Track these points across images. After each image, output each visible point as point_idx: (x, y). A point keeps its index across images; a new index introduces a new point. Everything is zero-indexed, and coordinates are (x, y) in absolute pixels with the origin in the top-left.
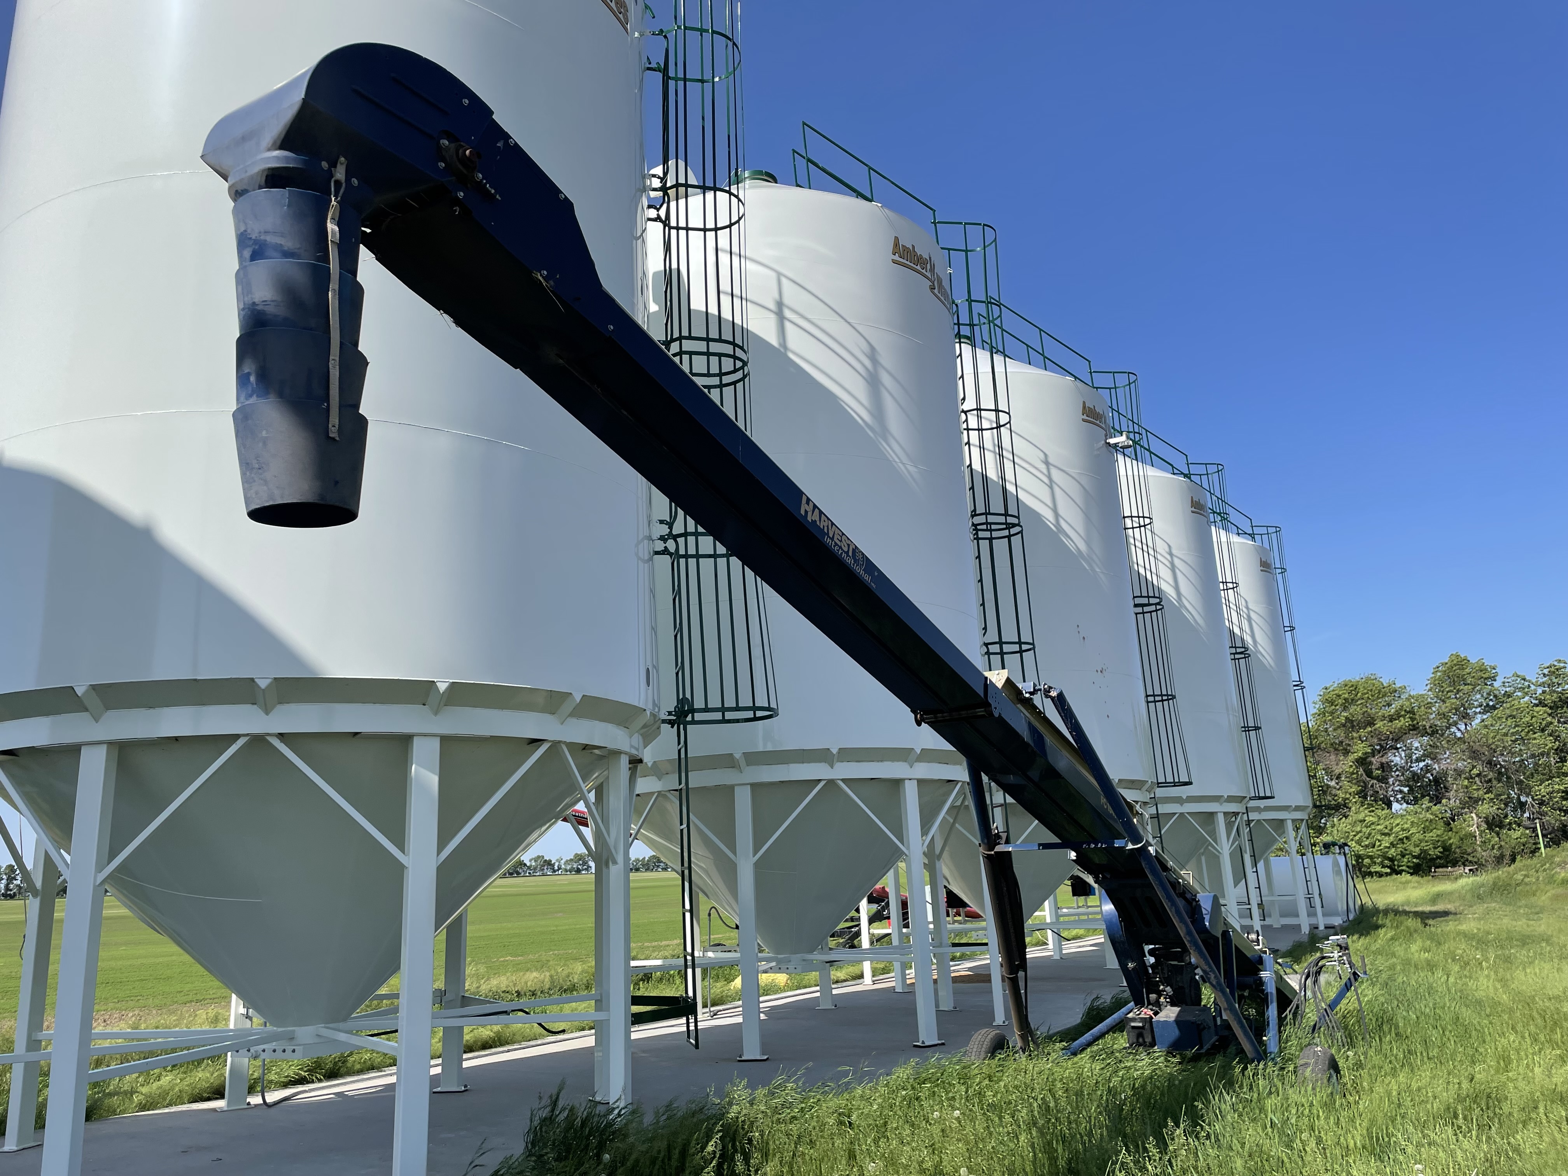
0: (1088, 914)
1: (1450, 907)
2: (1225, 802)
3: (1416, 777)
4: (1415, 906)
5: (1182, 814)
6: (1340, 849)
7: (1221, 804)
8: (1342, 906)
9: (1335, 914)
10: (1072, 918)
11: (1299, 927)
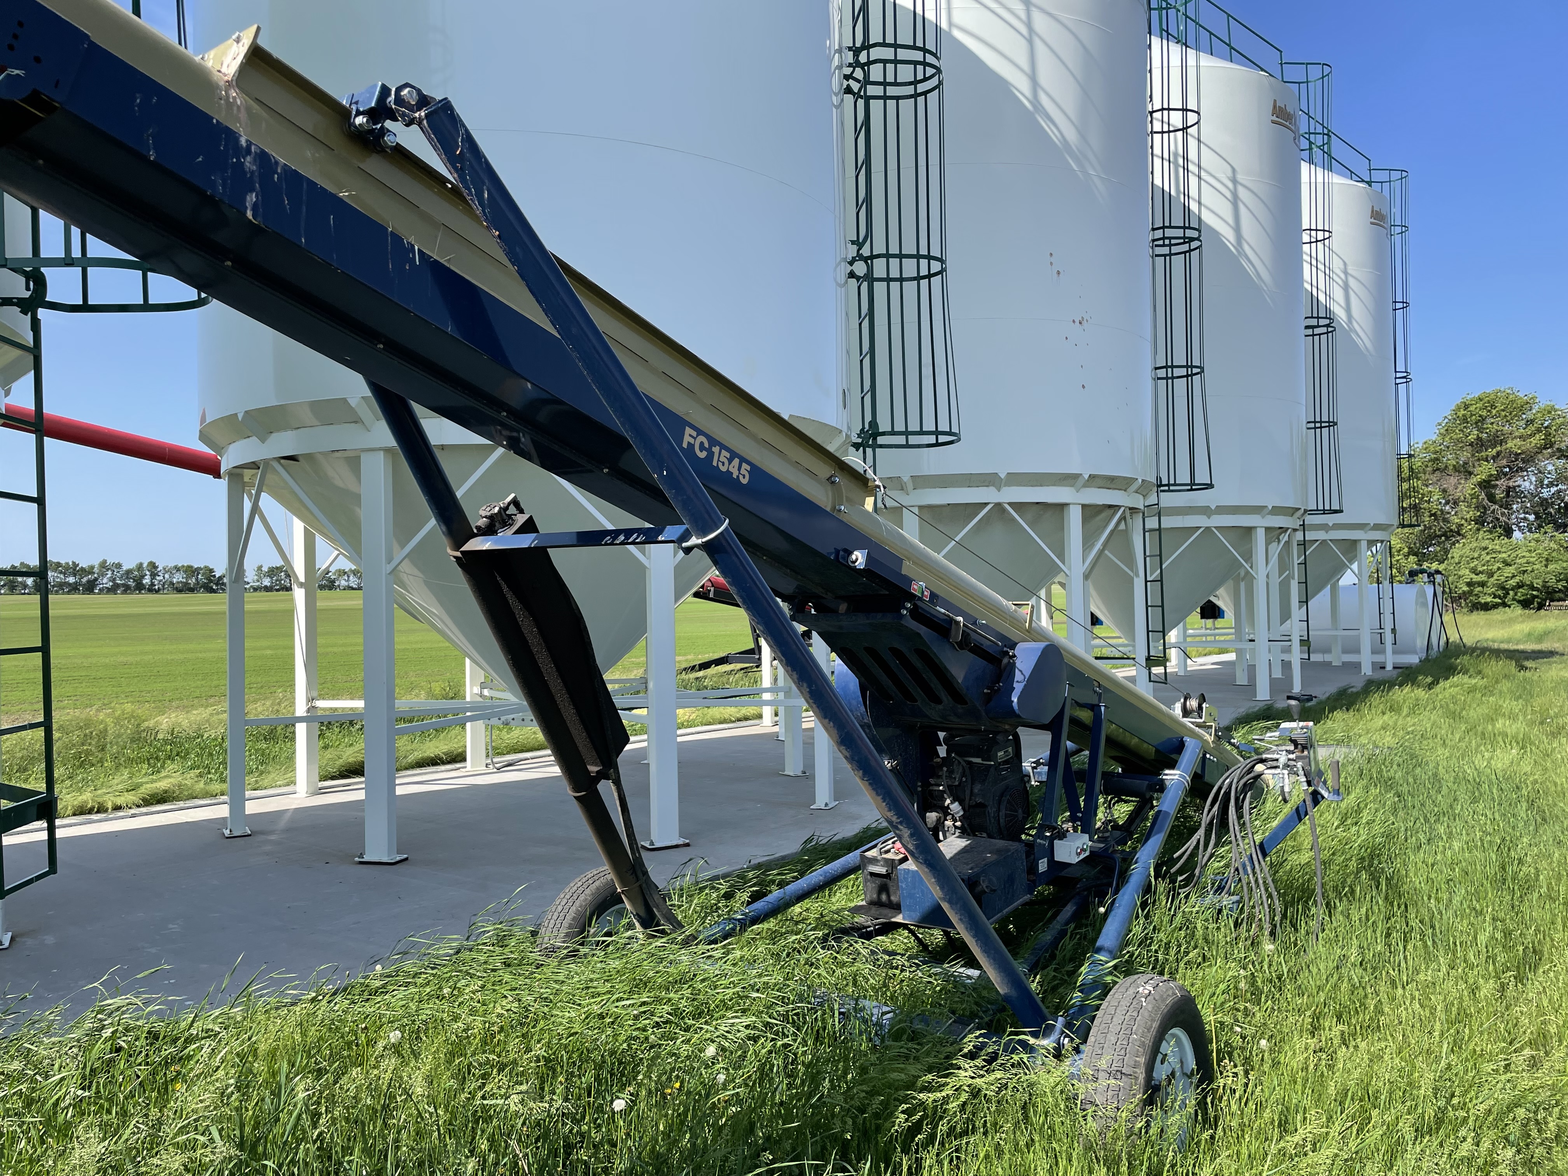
0: (1215, 635)
1: (1557, 646)
2: (1268, 514)
3: (1544, 503)
4: (1517, 644)
5: (1208, 529)
6: (1429, 577)
7: (1263, 517)
8: (1421, 643)
9: (1413, 651)
10: (1198, 639)
11: (1357, 666)
